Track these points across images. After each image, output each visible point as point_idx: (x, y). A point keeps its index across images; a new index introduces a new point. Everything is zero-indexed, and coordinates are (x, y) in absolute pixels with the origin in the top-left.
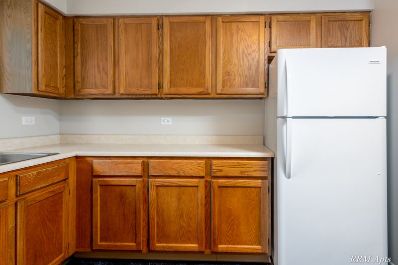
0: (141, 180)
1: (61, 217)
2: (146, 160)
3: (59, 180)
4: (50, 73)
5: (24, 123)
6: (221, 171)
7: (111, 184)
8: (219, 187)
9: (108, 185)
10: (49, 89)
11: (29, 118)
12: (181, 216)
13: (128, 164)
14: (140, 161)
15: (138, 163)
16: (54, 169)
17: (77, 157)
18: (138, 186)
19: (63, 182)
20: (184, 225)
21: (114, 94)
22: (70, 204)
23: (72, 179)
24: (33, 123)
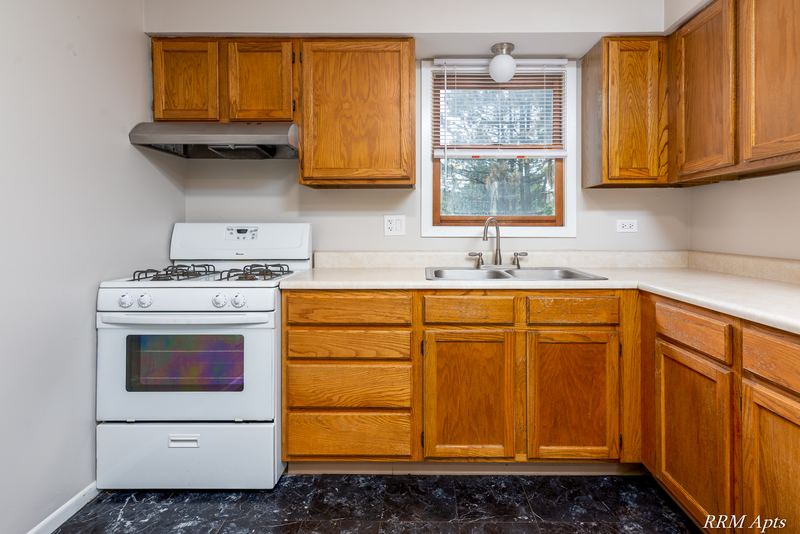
0: (726, 372)
1: (604, 384)
2: (736, 325)
3: (596, 322)
4: (631, 147)
5: (619, 229)
7: (680, 361)
9: (675, 361)
10: (626, 174)
11: (627, 222)
13: (701, 325)
14: (723, 324)
15: (717, 329)
16: (585, 301)
17: (641, 292)
18: (719, 384)
19: (610, 328)
21: (737, 162)
22: (627, 371)
23: (630, 329)
24: (635, 229)
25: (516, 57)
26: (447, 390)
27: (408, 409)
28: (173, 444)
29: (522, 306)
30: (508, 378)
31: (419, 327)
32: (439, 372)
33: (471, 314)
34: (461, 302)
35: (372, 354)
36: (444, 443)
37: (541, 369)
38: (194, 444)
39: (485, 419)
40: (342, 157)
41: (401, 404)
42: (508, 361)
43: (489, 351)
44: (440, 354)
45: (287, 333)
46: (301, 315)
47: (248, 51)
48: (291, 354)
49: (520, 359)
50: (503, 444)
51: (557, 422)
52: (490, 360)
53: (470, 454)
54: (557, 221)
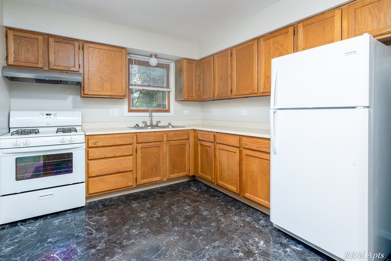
0: (213, 144)
2: (215, 133)
3: (184, 139)
4: (190, 90)
5: (185, 113)
6: (247, 145)
7: (204, 145)
8: (246, 155)
10: (189, 98)
12: (229, 168)
13: (208, 135)
14: (213, 134)
17: (194, 130)
18: (212, 147)
19: (187, 140)
20: (230, 174)
21: (214, 97)
22: (191, 151)
23: (192, 140)
24: (189, 113)
25: (157, 58)
26: (144, 163)
27: (132, 171)
28: (41, 198)
29: (165, 135)
30: (161, 156)
31: (135, 144)
32: (141, 158)
33: (151, 139)
34: (148, 136)
35: (120, 155)
36: (143, 179)
37: (170, 153)
38: (52, 196)
39: (155, 170)
40: (100, 87)
41: (130, 170)
42: (161, 152)
43: (156, 150)
44: (142, 152)
45: (88, 151)
46: (94, 144)
47: (59, 42)
48: (90, 158)
49: (165, 151)
50: (160, 176)
51: (174, 167)
52: (156, 152)
53: (151, 181)
54: (168, 111)
